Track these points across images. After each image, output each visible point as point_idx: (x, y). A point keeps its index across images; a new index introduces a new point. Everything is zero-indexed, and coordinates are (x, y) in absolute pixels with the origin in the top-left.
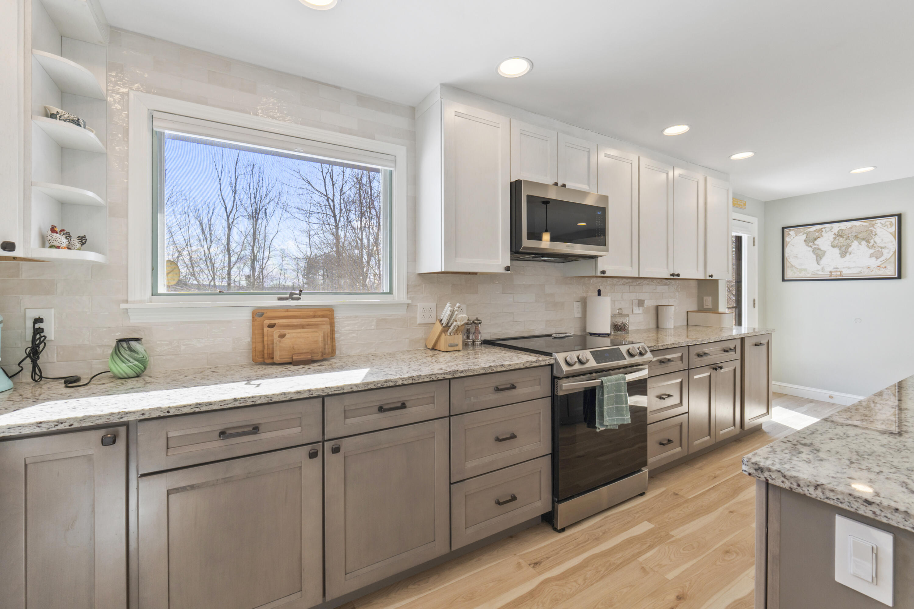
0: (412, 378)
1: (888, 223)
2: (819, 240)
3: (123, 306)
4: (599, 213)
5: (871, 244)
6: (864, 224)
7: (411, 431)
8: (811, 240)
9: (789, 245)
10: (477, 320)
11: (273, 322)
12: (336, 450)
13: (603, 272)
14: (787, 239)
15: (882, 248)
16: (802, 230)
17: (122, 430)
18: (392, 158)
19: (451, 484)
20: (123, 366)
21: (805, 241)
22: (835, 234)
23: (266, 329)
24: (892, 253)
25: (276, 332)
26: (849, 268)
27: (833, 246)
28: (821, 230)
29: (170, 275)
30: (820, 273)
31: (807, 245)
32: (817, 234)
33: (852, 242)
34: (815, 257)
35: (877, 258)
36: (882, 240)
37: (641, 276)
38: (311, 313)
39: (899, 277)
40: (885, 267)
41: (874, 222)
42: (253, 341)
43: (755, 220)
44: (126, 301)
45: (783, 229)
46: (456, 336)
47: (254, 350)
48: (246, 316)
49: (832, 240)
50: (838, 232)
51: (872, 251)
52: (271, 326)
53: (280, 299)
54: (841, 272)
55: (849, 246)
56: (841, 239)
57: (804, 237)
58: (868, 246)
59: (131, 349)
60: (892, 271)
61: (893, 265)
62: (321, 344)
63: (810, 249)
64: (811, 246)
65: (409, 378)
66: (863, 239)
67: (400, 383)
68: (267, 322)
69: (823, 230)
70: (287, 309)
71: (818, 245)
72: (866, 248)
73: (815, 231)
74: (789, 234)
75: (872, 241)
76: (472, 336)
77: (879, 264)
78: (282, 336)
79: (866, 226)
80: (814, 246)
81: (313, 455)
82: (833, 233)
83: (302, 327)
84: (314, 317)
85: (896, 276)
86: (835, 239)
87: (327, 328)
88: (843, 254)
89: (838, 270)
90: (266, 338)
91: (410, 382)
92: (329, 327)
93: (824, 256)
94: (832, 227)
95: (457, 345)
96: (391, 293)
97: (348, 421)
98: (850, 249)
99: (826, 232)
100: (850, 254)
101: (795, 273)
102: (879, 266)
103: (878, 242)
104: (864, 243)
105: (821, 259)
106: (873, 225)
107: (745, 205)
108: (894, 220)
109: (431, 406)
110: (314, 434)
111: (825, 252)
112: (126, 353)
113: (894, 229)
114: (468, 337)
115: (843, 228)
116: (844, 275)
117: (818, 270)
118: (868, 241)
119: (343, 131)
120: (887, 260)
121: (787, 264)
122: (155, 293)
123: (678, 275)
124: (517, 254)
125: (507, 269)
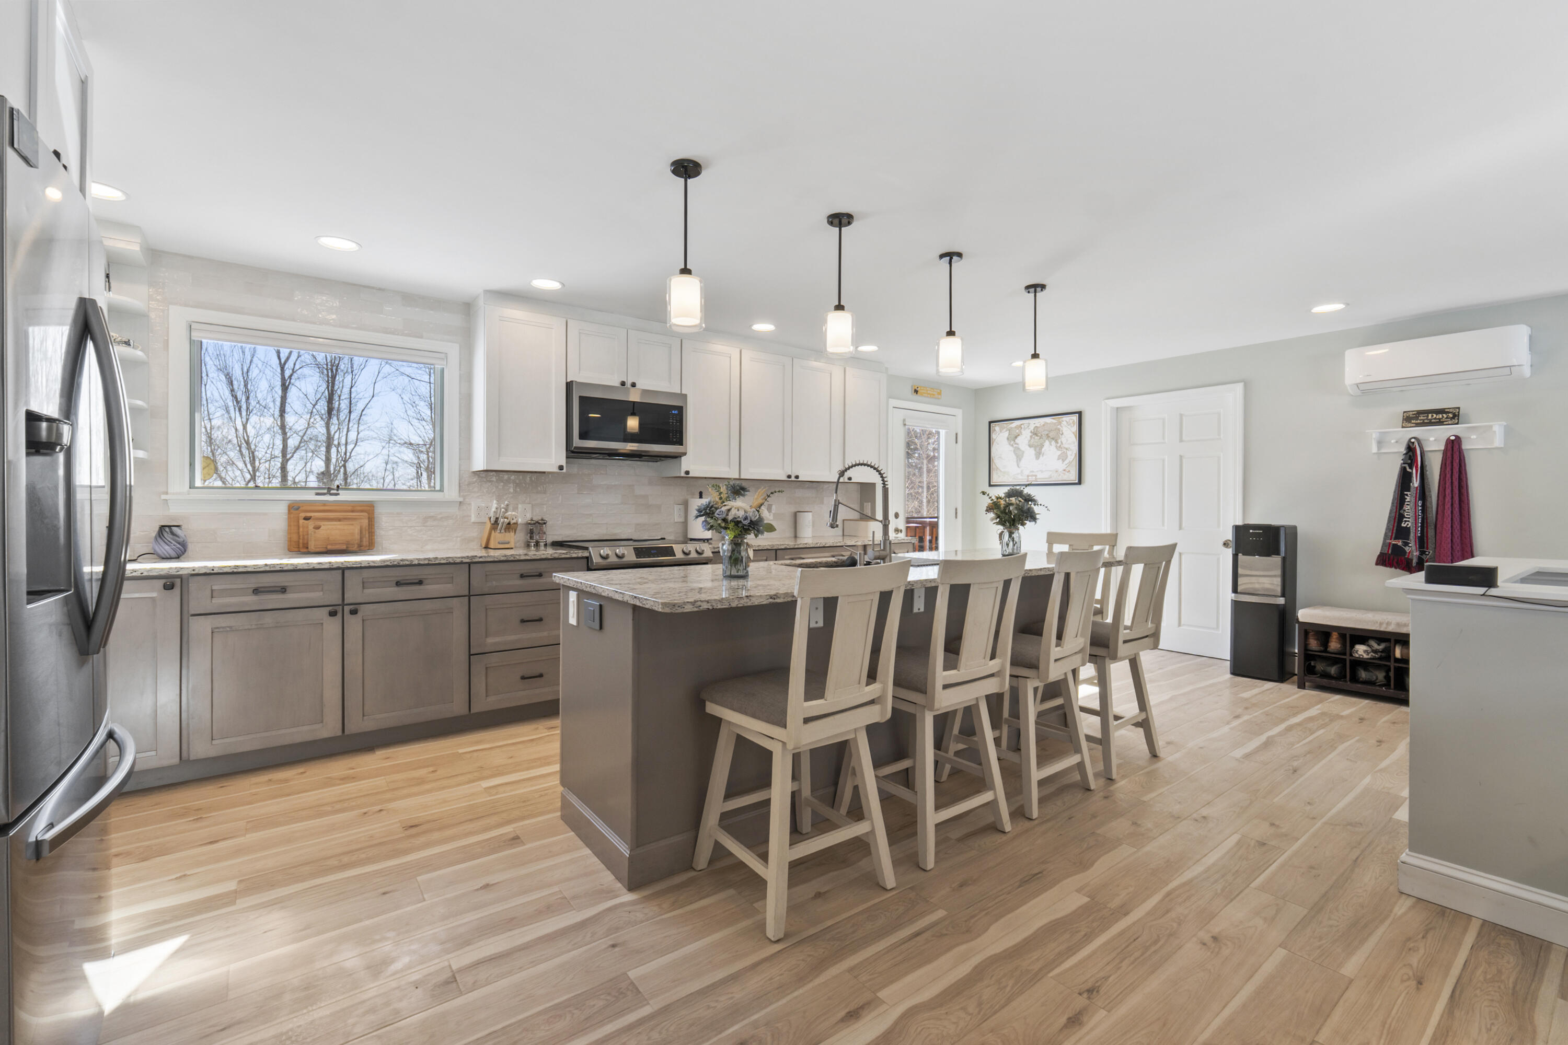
0: (429, 559)
1: (1071, 421)
2: (1019, 438)
3: (164, 497)
4: (676, 412)
5: (1059, 445)
6: (1054, 421)
7: (428, 605)
8: (1013, 438)
9: (994, 444)
10: (542, 520)
11: (309, 514)
12: (354, 612)
13: (687, 473)
14: (993, 436)
15: (1067, 449)
16: (1005, 425)
17: (178, 581)
18: (442, 356)
19: (470, 655)
20: (167, 547)
21: (1008, 439)
22: (1031, 432)
23: (301, 521)
24: (1074, 455)
25: (311, 524)
26: (1042, 471)
27: (1030, 446)
28: (1020, 427)
29: (206, 470)
30: (1020, 477)
31: (1010, 444)
32: (1017, 431)
33: (1045, 441)
34: (1015, 457)
35: (1063, 461)
36: (1067, 440)
37: (742, 477)
38: (350, 508)
39: (1080, 483)
40: (1069, 471)
41: (1061, 420)
42: (289, 532)
43: (959, 412)
44: (167, 493)
45: (990, 423)
46: (507, 534)
47: (290, 540)
48: (282, 509)
49: (1029, 438)
50: (1034, 429)
51: (1059, 452)
52: (306, 519)
53: (317, 494)
54: (1036, 476)
55: (1042, 446)
56: (1036, 438)
57: (1006, 434)
58: (1056, 447)
59: (172, 533)
60: (1073, 477)
61: (1075, 468)
62: (357, 537)
63: (1012, 448)
64: (1012, 446)
65: (425, 559)
66: (1053, 439)
67: (416, 562)
68: (303, 515)
69: (1022, 426)
70: (324, 503)
71: (1018, 444)
72: (1055, 450)
73: (1016, 427)
74: (995, 430)
75: (1059, 441)
76: (536, 537)
77: (1064, 468)
78: (318, 528)
79: (1055, 424)
80: (1015, 446)
81: (333, 614)
82: (1030, 431)
83: (339, 520)
84: (353, 511)
85: (1077, 481)
86: (1031, 437)
87: (365, 522)
88: (1038, 455)
89: (1034, 474)
90: (301, 529)
91: (426, 562)
92: (367, 521)
93: (1022, 457)
94: (1029, 423)
95: (508, 543)
96: (441, 490)
97: (366, 591)
98: (1043, 450)
99: (1025, 429)
100: (1043, 456)
101: (999, 476)
102: (1064, 470)
103: (1064, 443)
104: (1053, 442)
105: (1020, 460)
106: (1060, 423)
107: (940, 394)
108: (1075, 418)
109: (450, 585)
110: (335, 598)
111: (1023, 452)
112: (168, 536)
113: (1075, 428)
114: (531, 538)
115: (1038, 425)
116: (1038, 480)
117: (1018, 474)
118: (1057, 442)
119: (386, 331)
120: (1070, 463)
121: (993, 466)
122: (192, 486)
123: (797, 477)
124: (573, 453)
125: (561, 468)
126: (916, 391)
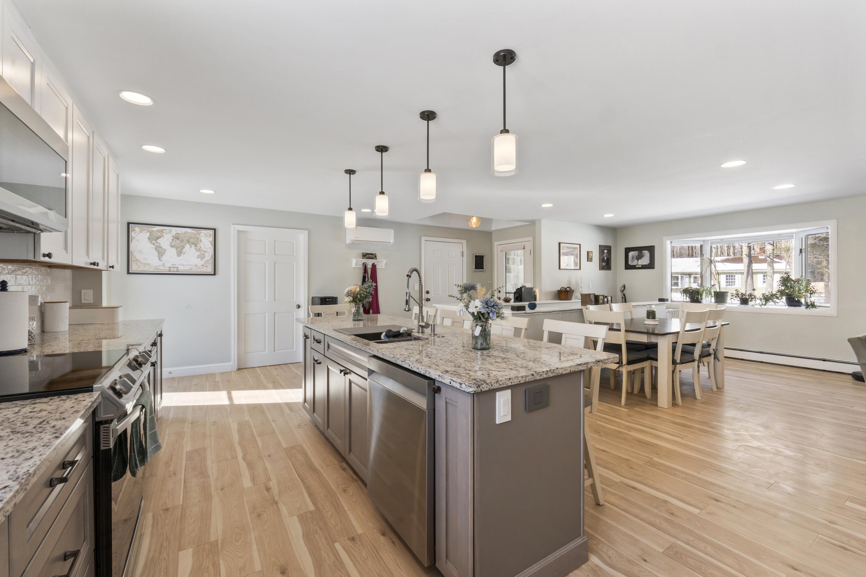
1: (208, 234)
2: (160, 239)
5: (198, 248)
6: (194, 232)
8: (154, 239)
9: (134, 240)
14: (132, 234)
15: (204, 252)
16: (146, 228)
21: (149, 238)
22: (173, 236)
24: (210, 256)
26: (183, 265)
27: (172, 246)
28: (162, 231)
30: (162, 268)
31: (151, 243)
32: (159, 234)
33: (186, 244)
34: (157, 253)
35: (202, 259)
36: (205, 246)
39: (214, 274)
40: (207, 266)
41: (200, 232)
45: (129, 224)
49: (171, 241)
50: (175, 235)
51: (199, 253)
54: (177, 268)
55: (183, 247)
56: (178, 241)
57: (148, 235)
58: (196, 249)
60: (210, 270)
61: (211, 265)
63: (152, 246)
64: (154, 244)
66: (193, 243)
69: (164, 231)
71: (159, 244)
72: (195, 250)
73: (157, 231)
74: (134, 230)
75: (198, 246)
77: (203, 263)
79: (195, 233)
80: (156, 244)
82: (172, 235)
85: (213, 273)
86: (173, 240)
88: (179, 254)
89: (175, 266)
93: (164, 253)
94: (171, 230)
98: (184, 250)
99: (166, 233)
100: (184, 254)
101: (139, 267)
102: (203, 265)
103: (202, 247)
104: (193, 246)
105: (162, 255)
106: (199, 234)
111: (165, 250)
113: (211, 239)
115: (180, 232)
116: (179, 271)
117: (160, 266)
118: (196, 246)
120: (207, 261)
121: (132, 258)
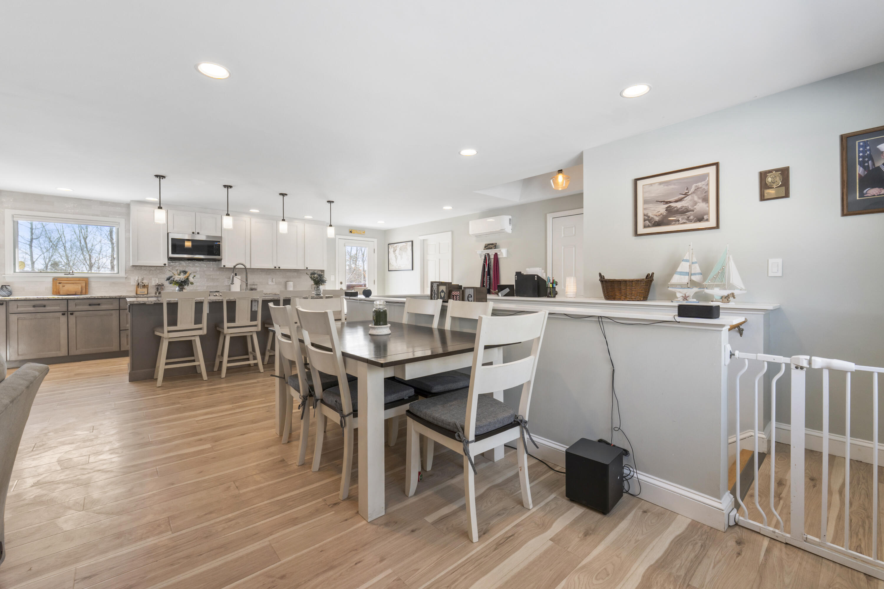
0: (102, 297)
1: (410, 245)
3: (4, 275)
4: (216, 243)
7: (102, 312)
8: (395, 251)
9: (390, 253)
10: (162, 284)
11: (61, 282)
12: (72, 314)
13: (224, 266)
14: (389, 250)
15: (409, 256)
16: (393, 246)
17: (5, 303)
18: (118, 223)
19: (120, 330)
20: (4, 293)
21: (393, 251)
23: (58, 284)
24: (411, 259)
25: (61, 285)
26: (403, 265)
27: (399, 254)
29: (21, 266)
30: (397, 267)
31: (394, 253)
33: (403, 252)
34: (395, 259)
35: (408, 261)
36: (409, 252)
37: (252, 267)
38: (78, 279)
39: (412, 270)
40: (409, 265)
41: (407, 244)
42: (53, 288)
43: (375, 240)
44: (5, 274)
45: (388, 245)
46: (144, 289)
47: (53, 291)
48: (51, 280)
49: (399, 251)
52: (60, 283)
53: (65, 274)
54: (401, 267)
55: (402, 254)
57: (393, 249)
58: (406, 255)
59: (6, 288)
60: (411, 267)
61: (411, 264)
62: (80, 290)
63: (395, 255)
65: (100, 296)
67: (97, 297)
68: (59, 282)
70: (67, 278)
74: (390, 247)
76: (160, 291)
78: (64, 286)
79: (405, 245)
81: (63, 314)
82: (399, 248)
83: (73, 283)
84: (79, 281)
87: (84, 285)
90: (57, 287)
91: (101, 298)
92: (85, 284)
94: (399, 245)
95: (144, 292)
96: (118, 273)
97: (77, 307)
98: (403, 257)
100: (403, 259)
101: (391, 267)
105: (397, 260)
107: (364, 232)
108: (411, 243)
109: (111, 306)
110: (65, 309)
111: (397, 257)
112: (4, 289)
113: (411, 247)
114: (157, 291)
115: (402, 246)
116: (402, 269)
118: (406, 252)
119: (93, 215)
120: (410, 262)
121: (389, 263)
122: (15, 272)
123: (279, 268)
124: (170, 259)
125: (165, 264)
126: (351, 232)
